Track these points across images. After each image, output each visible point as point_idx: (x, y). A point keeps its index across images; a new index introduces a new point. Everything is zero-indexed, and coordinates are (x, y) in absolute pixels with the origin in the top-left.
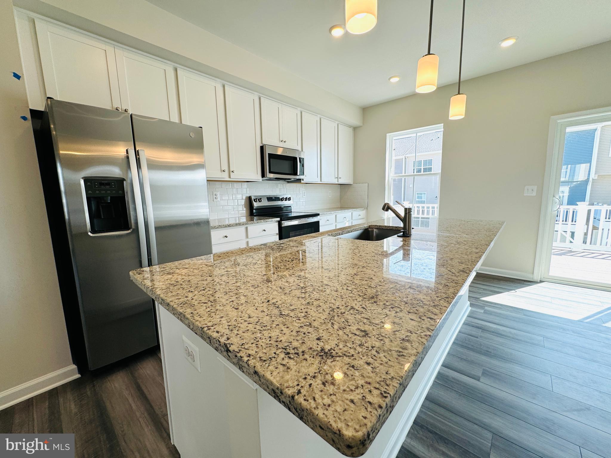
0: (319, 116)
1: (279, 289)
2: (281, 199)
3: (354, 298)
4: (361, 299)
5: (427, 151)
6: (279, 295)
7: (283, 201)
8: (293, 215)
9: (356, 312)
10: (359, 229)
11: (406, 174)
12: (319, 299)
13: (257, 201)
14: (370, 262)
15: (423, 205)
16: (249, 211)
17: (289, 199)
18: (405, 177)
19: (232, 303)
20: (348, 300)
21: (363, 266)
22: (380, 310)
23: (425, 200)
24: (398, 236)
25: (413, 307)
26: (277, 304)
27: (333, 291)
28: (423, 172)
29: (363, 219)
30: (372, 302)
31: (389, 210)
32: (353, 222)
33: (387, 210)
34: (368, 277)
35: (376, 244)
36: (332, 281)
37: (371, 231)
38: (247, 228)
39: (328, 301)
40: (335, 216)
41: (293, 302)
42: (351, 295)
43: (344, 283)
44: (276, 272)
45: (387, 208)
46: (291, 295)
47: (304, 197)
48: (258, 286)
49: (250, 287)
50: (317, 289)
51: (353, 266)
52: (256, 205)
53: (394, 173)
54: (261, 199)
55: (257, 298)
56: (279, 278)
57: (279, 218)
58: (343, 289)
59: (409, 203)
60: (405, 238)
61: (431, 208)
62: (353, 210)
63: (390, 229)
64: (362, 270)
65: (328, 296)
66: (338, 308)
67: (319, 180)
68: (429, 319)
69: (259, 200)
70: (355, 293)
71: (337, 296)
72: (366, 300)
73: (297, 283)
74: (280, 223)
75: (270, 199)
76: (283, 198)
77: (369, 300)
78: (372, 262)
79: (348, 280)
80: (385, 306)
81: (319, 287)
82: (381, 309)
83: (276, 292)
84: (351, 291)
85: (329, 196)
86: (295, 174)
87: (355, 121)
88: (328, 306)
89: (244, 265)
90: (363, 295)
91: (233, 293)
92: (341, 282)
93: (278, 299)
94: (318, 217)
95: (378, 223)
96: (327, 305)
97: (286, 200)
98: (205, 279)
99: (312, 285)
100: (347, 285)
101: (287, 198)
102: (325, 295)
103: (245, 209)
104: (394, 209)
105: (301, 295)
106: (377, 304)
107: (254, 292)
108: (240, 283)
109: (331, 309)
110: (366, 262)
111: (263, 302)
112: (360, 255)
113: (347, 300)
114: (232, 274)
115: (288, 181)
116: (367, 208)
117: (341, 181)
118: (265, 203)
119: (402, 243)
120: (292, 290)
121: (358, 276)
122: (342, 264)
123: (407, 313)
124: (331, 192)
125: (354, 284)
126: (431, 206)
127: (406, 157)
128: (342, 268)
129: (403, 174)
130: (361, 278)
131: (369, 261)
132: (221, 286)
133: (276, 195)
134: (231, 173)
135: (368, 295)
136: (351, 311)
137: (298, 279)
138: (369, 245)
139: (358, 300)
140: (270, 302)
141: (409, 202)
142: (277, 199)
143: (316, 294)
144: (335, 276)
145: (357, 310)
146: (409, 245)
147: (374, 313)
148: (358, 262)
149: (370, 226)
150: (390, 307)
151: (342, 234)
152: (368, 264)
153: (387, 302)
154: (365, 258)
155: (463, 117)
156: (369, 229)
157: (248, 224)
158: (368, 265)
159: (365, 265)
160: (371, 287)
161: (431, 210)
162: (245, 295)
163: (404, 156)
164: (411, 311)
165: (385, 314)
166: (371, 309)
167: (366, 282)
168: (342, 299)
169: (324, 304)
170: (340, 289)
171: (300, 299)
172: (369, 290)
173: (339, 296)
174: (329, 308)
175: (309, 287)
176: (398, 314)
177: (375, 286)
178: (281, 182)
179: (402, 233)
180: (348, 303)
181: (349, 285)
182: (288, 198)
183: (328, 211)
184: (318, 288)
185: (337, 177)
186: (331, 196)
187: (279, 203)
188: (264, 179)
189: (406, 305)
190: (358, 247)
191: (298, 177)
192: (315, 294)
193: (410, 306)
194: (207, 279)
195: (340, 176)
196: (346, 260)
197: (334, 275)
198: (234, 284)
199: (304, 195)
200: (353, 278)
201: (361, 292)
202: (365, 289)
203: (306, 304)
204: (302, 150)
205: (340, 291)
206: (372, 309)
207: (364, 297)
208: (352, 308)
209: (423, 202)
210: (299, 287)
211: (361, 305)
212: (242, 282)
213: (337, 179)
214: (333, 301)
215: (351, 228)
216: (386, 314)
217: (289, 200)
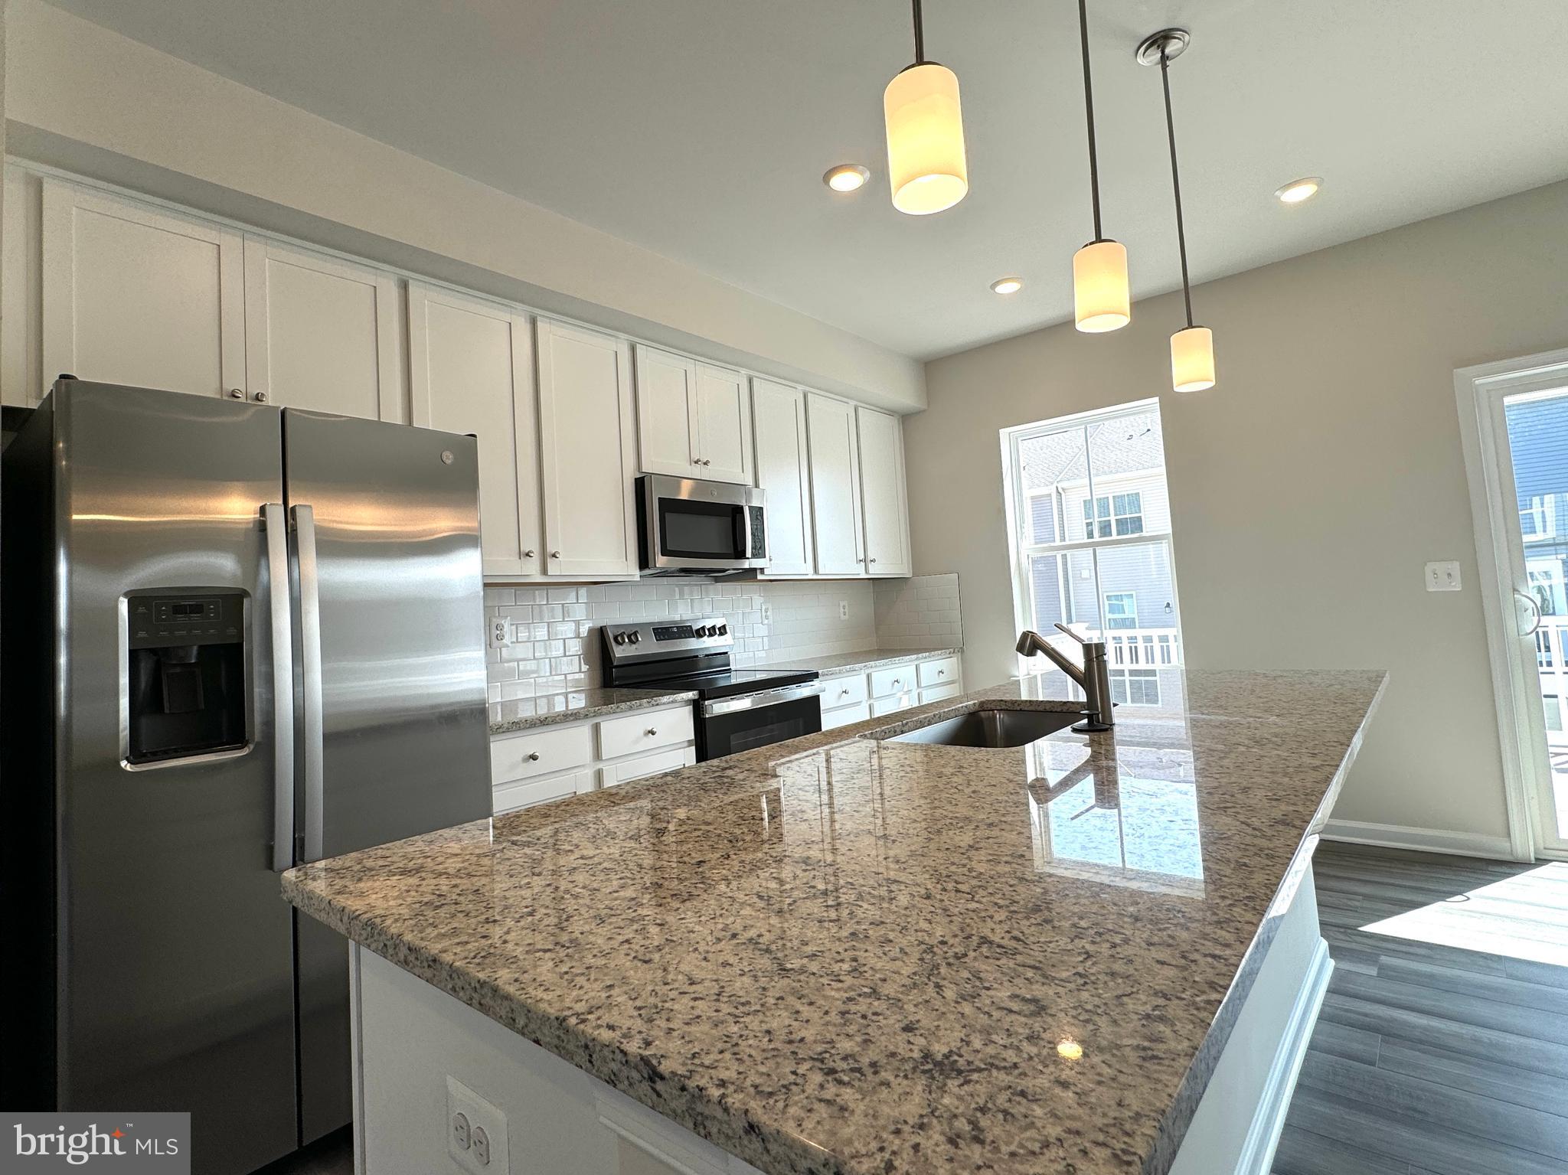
0: (800, 387)
1: (755, 899)
2: (698, 631)
3: (983, 914)
4: (1002, 915)
5: (1120, 470)
6: (761, 916)
7: (702, 637)
8: (736, 679)
9: (998, 950)
10: (952, 715)
11: (1067, 542)
12: (882, 923)
13: (624, 641)
14: (1008, 809)
15: (1131, 632)
16: (598, 674)
17: (723, 630)
18: (1064, 552)
19: (626, 946)
20: (968, 921)
21: (988, 821)
22: (1064, 942)
23: (1135, 616)
24: (1075, 730)
25: (1160, 930)
26: (761, 940)
27: (917, 898)
28: (1118, 534)
29: (952, 682)
30: (1039, 920)
31: (1039, 653)
32: (925, 693)
33: (1031, 653)
34: (1010, 853)
35: (1012, 755)
36: (908, 871)
37: (989, 717)
38: (596, 729)
39: (909, 926)
40: (864, 677)
41: (810, 934)
42: (974, 905)
43: (944, 873)
44: (732, 852)
45: (1030, 645)
46: (796, 914)
47: (766, 622)
48: (690, 895)
49: (669, 900)
50: (870, 893)
51: (959, 825)
52: (620, 652)
53: (1033, 541)
54: (635, 633)
55: (697, 928)
56: (746, 870)
57: (695, 692)
58: (944, 890)
59: (1087, 629)
60: (1095, 736)
61: (1156, 640)
62: (920, 655)
63: (1045, 711)
64: (987, 833)
65: (907, 912)
66: (943, 943)
67: (811, 570)
68: (1210, 960)
69: (629, 637)
70: (984, 900)
71: (933, 909)
72: (1019, 916)
73: (805, 880)
74: (698, 708)
75: (663, 632)
76: (703, 628)
77: (1028, 918)
78: (1012, 810)
79: (953, 864)
80: (1079, 930)
81: (874, 888)
82: (1069, 941)
83: (748, 908)
84: (968, 893)
85: (843, 617)
86: (741, 554)
87: (906, 397)
88: (913, 939)
89: (630, 838)
90: (1007, 902)
91: (623, 917)
92: (936, 871)
93: (760, 927)
94: (816, 682)
95: (1005, 693)
96: (909, 938)
97: (711, 635)
98: (522, 883)
99: (852, 884)
100: (956, 878)
101: (714, 627)
102: (896, 909)
103: (585, 668)
104: (1053, 649)
105: (825, 914)
106: (1053, 927)
107: (684, 912)
108: (632, 888)
109: (924, 947)
110: (996, 811)
111: (719, 940)
112: (974, 792)
113: (964, 919)
114: (600, 864)
115: (718, 576)
116: (962, 651)
117: (877, 570)
118: (649, 646)
119: (1089, 750)
120: (795, 901)
121: (982, 852)
122: (925, 820)
123: (1144, 945)
124: (845, 603)
125: (974, 874)
126: (1155, 633)
127: (1060, 490)
128: (930, 832)
129: (1058, 543)
130: (991, 858)
131: (1004, 808)
132: (581, 901)
133: (682, 621)
134: (550, 562)
135: (1022, 902)
136: (984, 949)
137: (805, 871)
138: (993, 760)
139: (997, 918)
140: (742, 939)
141: (1086, 625)
142: (685, 631)
143: (870, 907)
144: (912, 854)
145: (999, 946)
146: (1110, 755)
147: (1049, 950)
148: (971, 813)
149: (982, 703)
150: (1092, 932)
151: (902, 732)
152: (1003, 815)
153: (1081, 918)
154: (989, 799)
155: (1212, 384)
156: (982, 714)
157: (601, 714)
158: (1003, 819)
159: (994, 818)
160: (1027, 880)
161: (1157, 645)
162: (658, 921)
163: (1055, 484)
164: (1156, 939)
165: (1083, 951)
166: (1038, 942)
167: (1007, 868)
168: (949, 919)
169: (901, 935)
170: (936, 891)
171: (826, 924)
172: (1021, 889)
173: (939, 911)
174: (918, 945)
175: (845, 890)
176: (1119, 949)
177: (1037, 878)
178: (694, 579)
179: (1085, 721)
180: (968, 929)
181: (961, 879)
182: (719, 629)
183: (844, 662)
184: (873, 892)
185: (862, 557)
186: (847, 617)
187: (693, 644)
188: (647, 572)
189: (1139, 924)
190: (962, 767)
191: (746, 564)
192: (867, 909)
193: (1149, 926)
194: (529, 883)
195: (871, 556)
196: (935, 808)
197: (909, 853)
198: (616, 895)
199: (767, 617)
200: (969, 858)
201: (1000, 896)
202: (1011, 886)
203: (846, 937)
204: (757, 486)
205: (938, 897)
206: (1042, 940)
207: (1012, 909)
208: (984, 940)
209: (1130, 624)
210: (813, 891)
211: (1008, 932)
212: (639, 887)
213: (863, 564)
214: (924, 925)
215: (925, 713)
216: (1087, 953)
217: (721, 634)
